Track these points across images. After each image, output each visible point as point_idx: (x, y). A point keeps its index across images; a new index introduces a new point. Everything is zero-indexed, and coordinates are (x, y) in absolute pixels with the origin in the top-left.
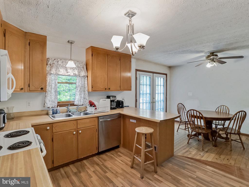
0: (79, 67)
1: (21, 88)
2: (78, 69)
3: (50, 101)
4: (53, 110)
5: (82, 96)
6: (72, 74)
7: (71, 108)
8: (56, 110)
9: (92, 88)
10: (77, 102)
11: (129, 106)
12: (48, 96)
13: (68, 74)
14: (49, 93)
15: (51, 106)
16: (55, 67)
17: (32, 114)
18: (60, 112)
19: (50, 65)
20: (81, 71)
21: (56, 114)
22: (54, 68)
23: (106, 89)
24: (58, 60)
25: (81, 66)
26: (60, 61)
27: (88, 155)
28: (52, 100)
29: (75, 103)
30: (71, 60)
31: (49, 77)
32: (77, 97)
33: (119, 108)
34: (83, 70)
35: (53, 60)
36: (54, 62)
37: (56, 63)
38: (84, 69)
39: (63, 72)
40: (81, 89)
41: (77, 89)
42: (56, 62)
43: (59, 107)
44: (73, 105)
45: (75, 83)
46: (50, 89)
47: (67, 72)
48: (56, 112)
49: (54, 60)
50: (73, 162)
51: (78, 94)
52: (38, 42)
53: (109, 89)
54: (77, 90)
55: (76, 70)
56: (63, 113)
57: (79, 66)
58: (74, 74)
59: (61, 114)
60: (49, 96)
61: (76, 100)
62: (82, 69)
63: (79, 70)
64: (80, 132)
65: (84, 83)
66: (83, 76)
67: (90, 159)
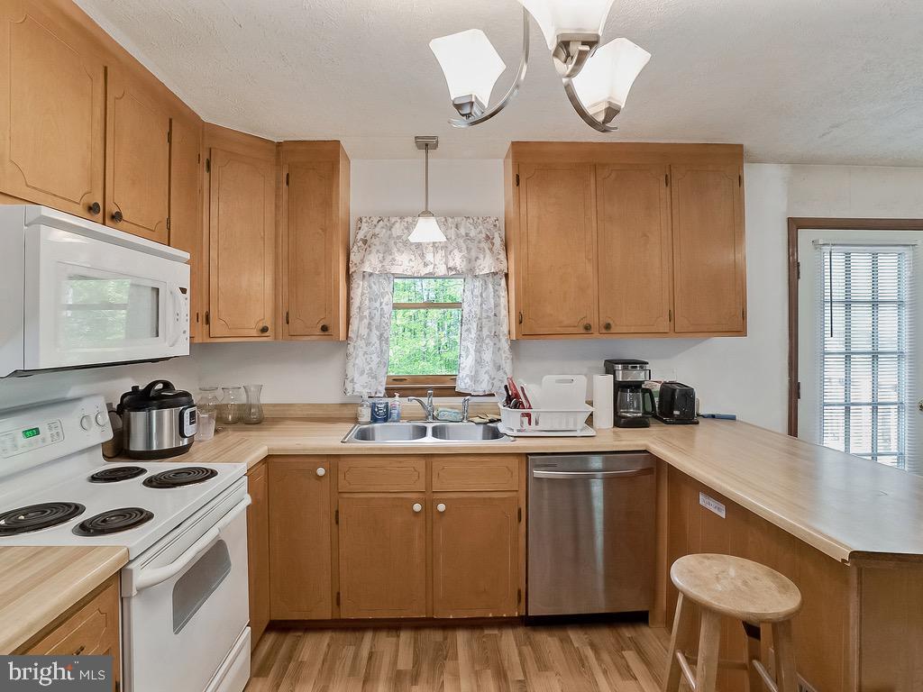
0: (472, 240)
1: (261, 325)
2: (464, 248)
3: (362, 373)
4: (373, 406)
5: (487, 356)
6: (442, 270)
7: (441, 403)
8: (387, 407)
9: (521, 322)
10: (467, 380)
11: (733, 418)
12: (357, 355)
13: (429, 269)
14: (361, 343)
15: (365, 393)
16: (382, 248)
17: (312, 412)
18: (400, 418)
19: (365, 242)
20: (481, 256)
21: (385, 420)
22: (374, 251)
23: (587, 328)
24: (393, 220)
25: (481, 232)
26: (397, 225)
27: (477, 614)
28: (371, 369)
29: (460, 386)
30: (427, 213)
31: (358, 287)
32: (467, 363)
33: (665, 422)
34: (487, 251)
35: (375, 222)
36: (377, 230)
37: (383, 233)
38: (493, 244)
39: (406, 263)
40: (480, 329)
41: (468, 330)
42: (384, 230)
43: (397, 398)
44: (452, 391)
45: (457, 305)
46: (364, 332)
47: (426, 265)
48: (387, 414)
49: (378, 222)
50: (417, 625)
51: (472, 348)
52: (314, 169)
53: (608, 327)
54: (464, 334)
55: (456, 252)
56: (410, 420)
57: (473, 233)
58: (449, 269)
59: (404, 423)
60: (361, 354)
61: (463, 374)
62: (483, 245)
63: (469, 250)
64: (441, 507)
65: (497, 305)
66: (488, 275)
67: (486, 632)
